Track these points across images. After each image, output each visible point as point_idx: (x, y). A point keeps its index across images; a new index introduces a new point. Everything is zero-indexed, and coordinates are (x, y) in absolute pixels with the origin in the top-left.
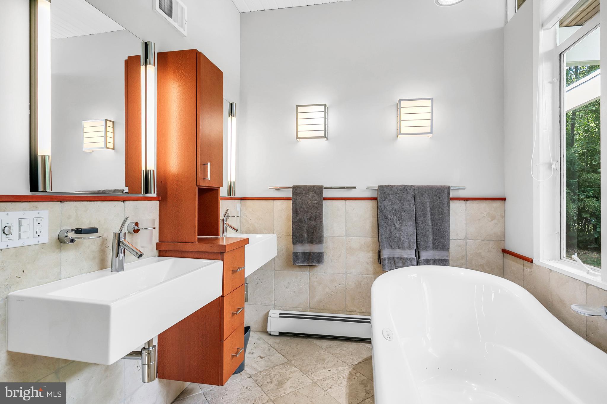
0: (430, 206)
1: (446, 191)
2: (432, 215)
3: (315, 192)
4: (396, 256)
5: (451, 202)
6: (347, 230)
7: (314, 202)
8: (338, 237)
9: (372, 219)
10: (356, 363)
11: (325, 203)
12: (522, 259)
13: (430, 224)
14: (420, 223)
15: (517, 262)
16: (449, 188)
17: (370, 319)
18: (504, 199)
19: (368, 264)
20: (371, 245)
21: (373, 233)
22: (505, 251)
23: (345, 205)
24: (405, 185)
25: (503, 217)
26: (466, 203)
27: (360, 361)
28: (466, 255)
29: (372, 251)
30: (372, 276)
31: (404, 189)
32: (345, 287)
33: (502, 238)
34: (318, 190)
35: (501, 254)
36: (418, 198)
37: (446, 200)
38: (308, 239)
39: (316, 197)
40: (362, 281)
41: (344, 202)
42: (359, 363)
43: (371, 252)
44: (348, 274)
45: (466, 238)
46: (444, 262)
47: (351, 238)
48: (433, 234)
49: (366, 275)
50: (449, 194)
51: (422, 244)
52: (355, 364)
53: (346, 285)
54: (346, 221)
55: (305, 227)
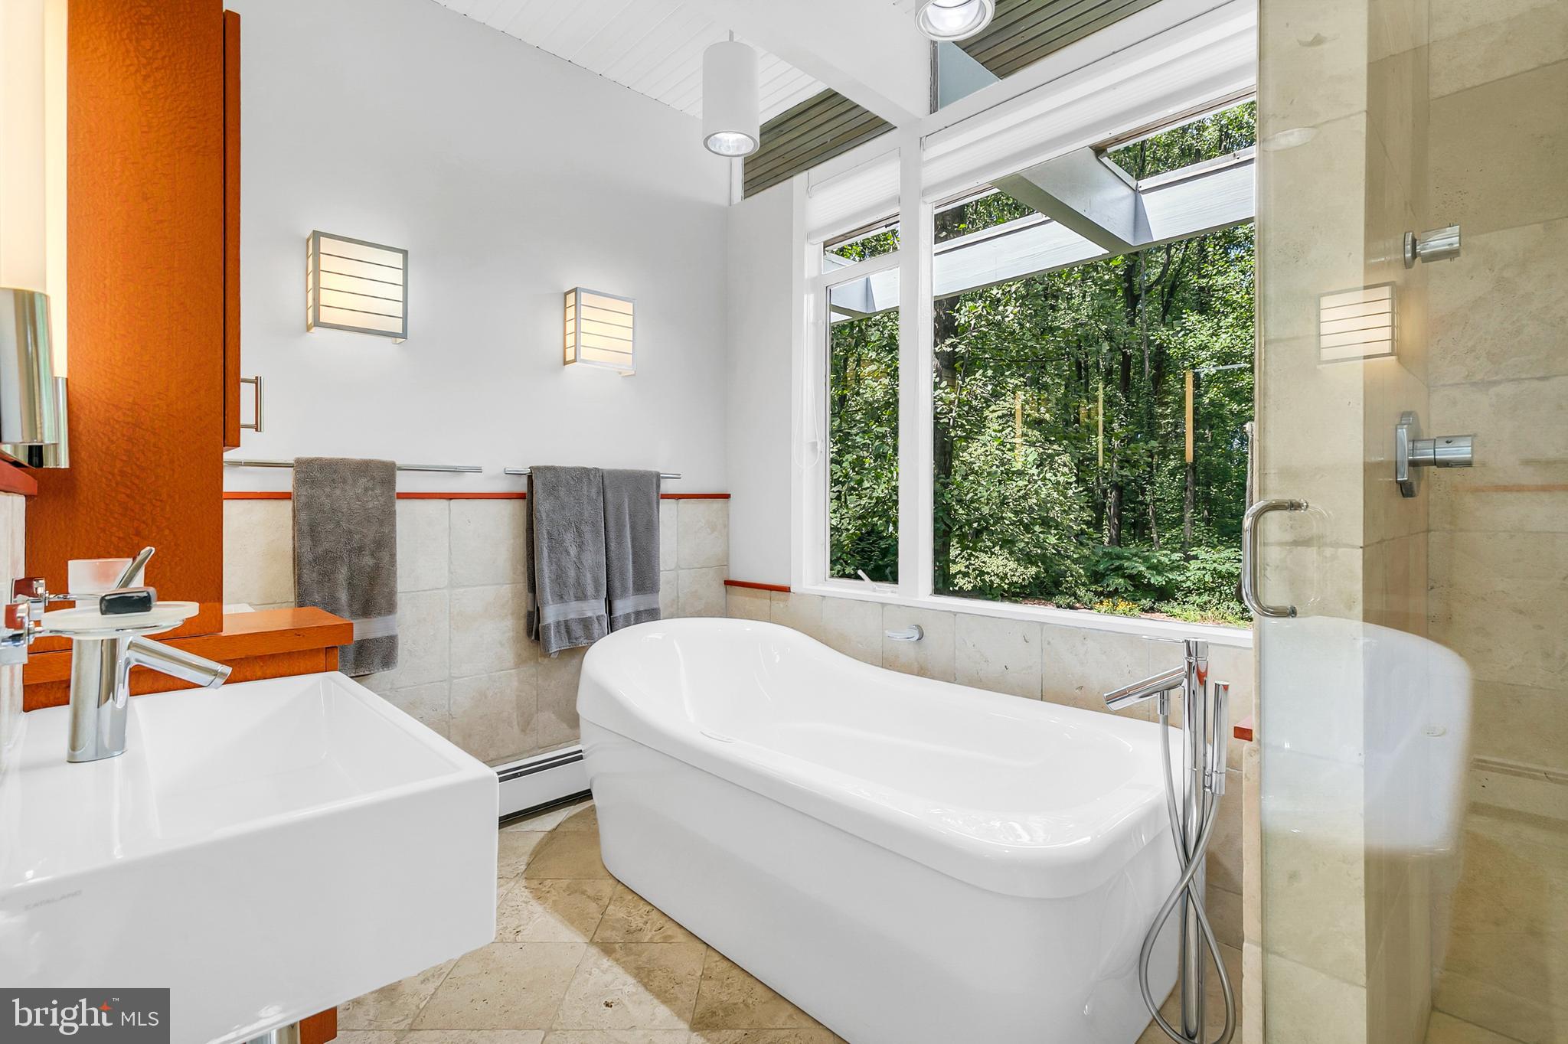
0: (630, 511)
1: (655, 481)
2: (633, 528)
3: (373, 478)
4: (572, 616)
5: (661, 501)
6: (452, 573)
7: (370, 505)
8: (428, 592)
9: (512, 541)
10: (523, 867)
11: (401, 506)
12: (768, 589)
13: (630, 546)
14: (613, 545)
15: (756, 597)
16: (658, 477)
17: (581, 751)
18: (727, 496)
19: (502, 645)
20: (510, 601)
21: (514, 573)
22: (728, 583)
23: (447, 512)
24: (584, 468)
25: (726, 526)
26: (678, 504)
27: (526, 861)
28: (678, 597)
29: (512, 614)
30: (514, 670)
31: (583, 475)
32: (447, 713)
33: (724, 563)
34: (382, 474)
35: (723, 587)
36: (609, 495)
37: (655, 498)
38: (350, 606)
39: (378, 492)
40: (488, 689)
41: (444, 503)
42: (529, 865)
43: (510, 617)
44: (456, 678)
45: (678, 567)
46: (652, 614)
47: (463, 590)
48: (634, 563)
49: (497, 671)
50: (658, 486)
51: (617, 584)
52: (522, 871)
53: (449, 707)
54: (450, 549)
55: (343, 574)
